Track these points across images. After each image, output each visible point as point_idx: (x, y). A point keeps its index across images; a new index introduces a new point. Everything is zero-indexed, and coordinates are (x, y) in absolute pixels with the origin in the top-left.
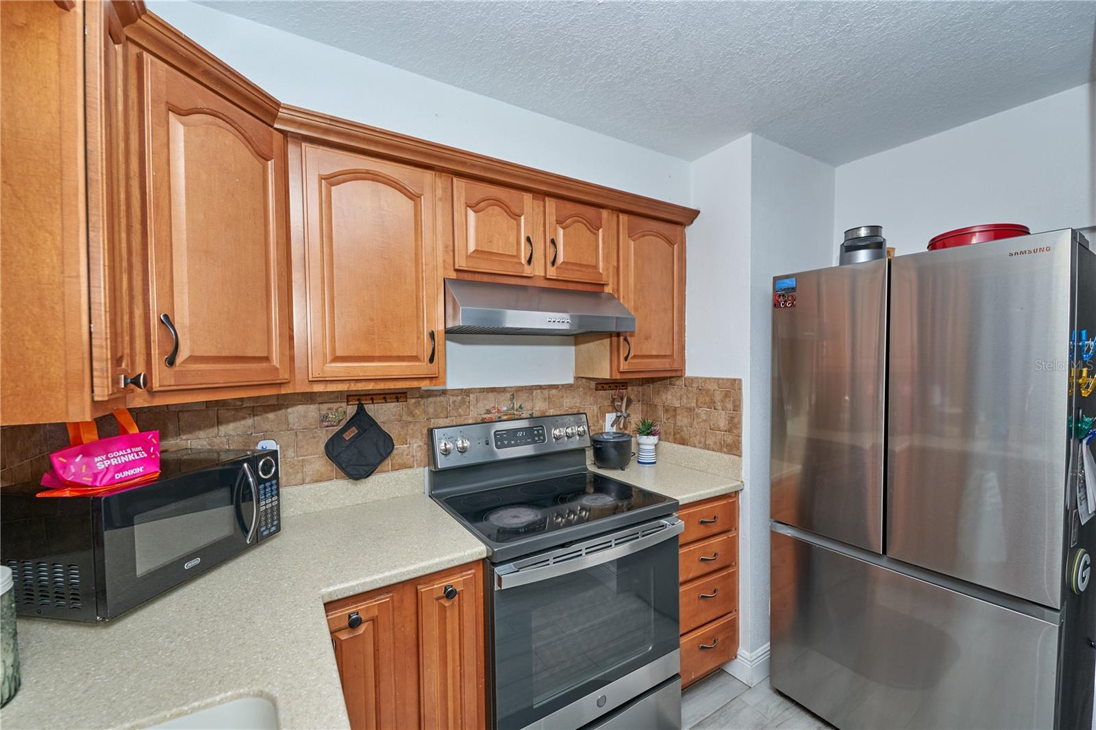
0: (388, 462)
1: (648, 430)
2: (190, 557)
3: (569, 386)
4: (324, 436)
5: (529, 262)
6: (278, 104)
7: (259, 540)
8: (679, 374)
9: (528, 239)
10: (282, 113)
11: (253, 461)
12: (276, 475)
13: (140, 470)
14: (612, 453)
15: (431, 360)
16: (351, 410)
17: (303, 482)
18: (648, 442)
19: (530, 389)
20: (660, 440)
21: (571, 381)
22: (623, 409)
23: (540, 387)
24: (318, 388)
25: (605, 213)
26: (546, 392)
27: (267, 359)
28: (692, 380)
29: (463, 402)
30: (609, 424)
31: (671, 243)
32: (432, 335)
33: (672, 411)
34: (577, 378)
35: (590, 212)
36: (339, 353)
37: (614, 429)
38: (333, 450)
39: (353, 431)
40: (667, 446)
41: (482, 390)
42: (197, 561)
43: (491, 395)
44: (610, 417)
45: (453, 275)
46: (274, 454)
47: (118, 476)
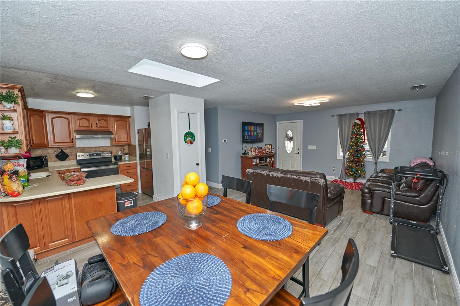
0: (68, 159)
1: (126, 154)
2: (36, 166)
3: (109, 147)
4: (55, 154)
5: (91, 127)
6: (44, 110)
7: (45, 167)
8: (130, 144)
9: (91, 124)
10: (45, 111)
11: (44, 156)
12: (47, 159)
13: (29, 156)
14: (118, 158)
15: (73, 142)
16: (60, 151)
17: (52, 161)
18: (127, 156)
19: (99, 147)
20: (129, 155)
21: (109, 145)
22: (122, 151)
23: (102, 147)
24: (53, 147)
25: (108, 118)
26: (103, 148)
27: (45, 143)
28: (132, 145)
29: (83, 149)
30: (120, 153)
31: (126, 122)
32: (72, 139)
33: (131, 151)
34: (111, 145)
35: (105, 118)
36: (56, 142)
37: (121, 154)
38: (57, 156)
39: (61, 154)
40: (131, 157)
41: (88, 147)
42: (37, 167)
43: (90, 148)
44: (120, 152)
45: (76, 130)
46: (47, 156)
47: (27, 156)
